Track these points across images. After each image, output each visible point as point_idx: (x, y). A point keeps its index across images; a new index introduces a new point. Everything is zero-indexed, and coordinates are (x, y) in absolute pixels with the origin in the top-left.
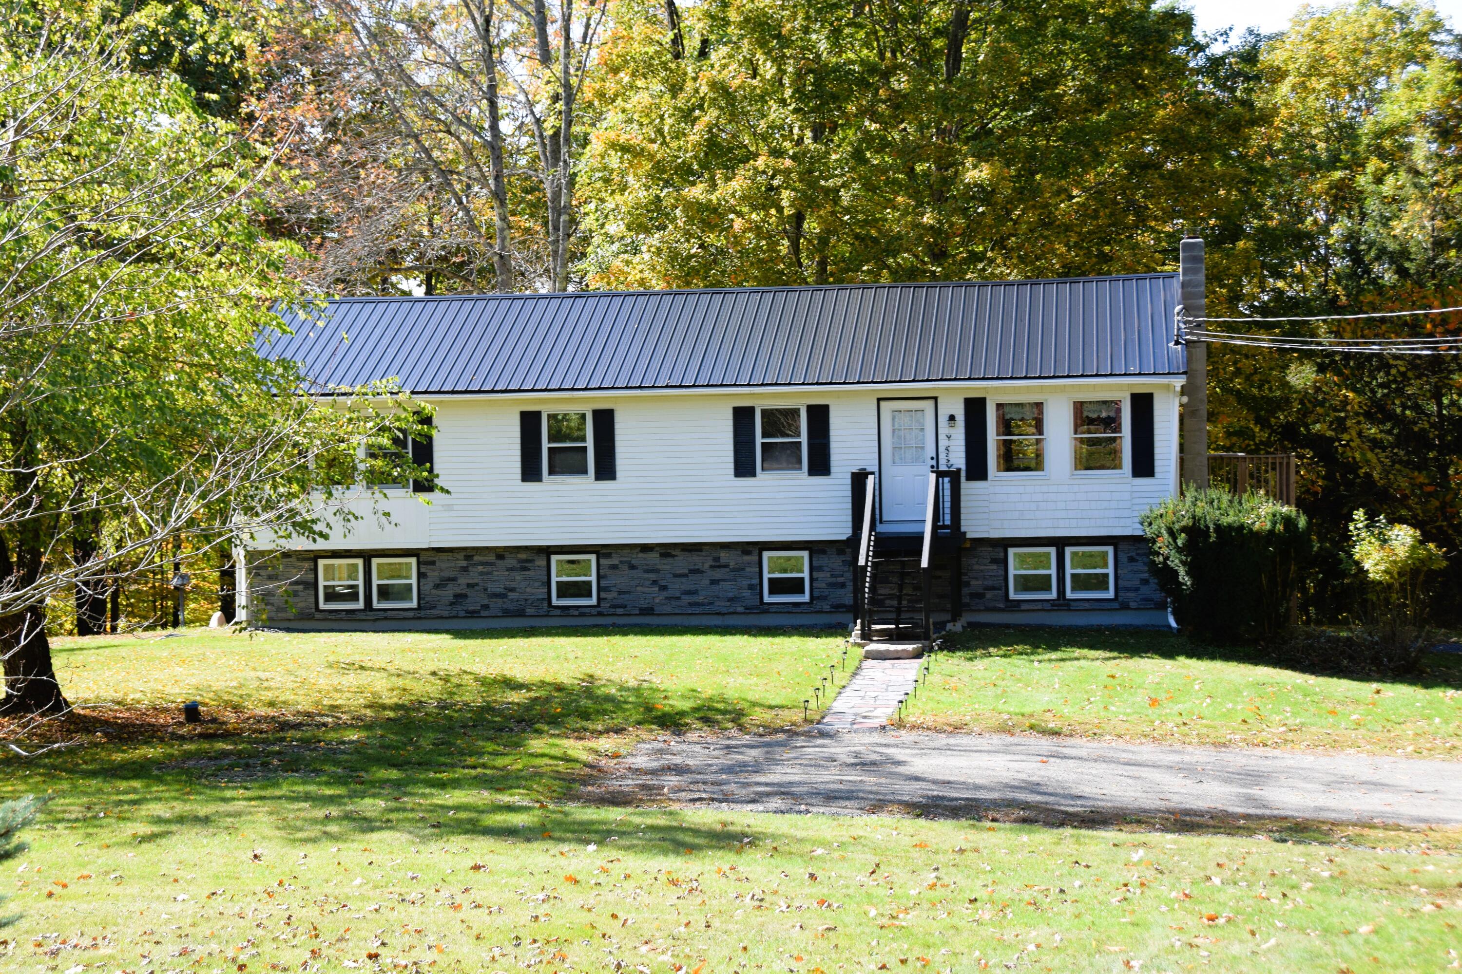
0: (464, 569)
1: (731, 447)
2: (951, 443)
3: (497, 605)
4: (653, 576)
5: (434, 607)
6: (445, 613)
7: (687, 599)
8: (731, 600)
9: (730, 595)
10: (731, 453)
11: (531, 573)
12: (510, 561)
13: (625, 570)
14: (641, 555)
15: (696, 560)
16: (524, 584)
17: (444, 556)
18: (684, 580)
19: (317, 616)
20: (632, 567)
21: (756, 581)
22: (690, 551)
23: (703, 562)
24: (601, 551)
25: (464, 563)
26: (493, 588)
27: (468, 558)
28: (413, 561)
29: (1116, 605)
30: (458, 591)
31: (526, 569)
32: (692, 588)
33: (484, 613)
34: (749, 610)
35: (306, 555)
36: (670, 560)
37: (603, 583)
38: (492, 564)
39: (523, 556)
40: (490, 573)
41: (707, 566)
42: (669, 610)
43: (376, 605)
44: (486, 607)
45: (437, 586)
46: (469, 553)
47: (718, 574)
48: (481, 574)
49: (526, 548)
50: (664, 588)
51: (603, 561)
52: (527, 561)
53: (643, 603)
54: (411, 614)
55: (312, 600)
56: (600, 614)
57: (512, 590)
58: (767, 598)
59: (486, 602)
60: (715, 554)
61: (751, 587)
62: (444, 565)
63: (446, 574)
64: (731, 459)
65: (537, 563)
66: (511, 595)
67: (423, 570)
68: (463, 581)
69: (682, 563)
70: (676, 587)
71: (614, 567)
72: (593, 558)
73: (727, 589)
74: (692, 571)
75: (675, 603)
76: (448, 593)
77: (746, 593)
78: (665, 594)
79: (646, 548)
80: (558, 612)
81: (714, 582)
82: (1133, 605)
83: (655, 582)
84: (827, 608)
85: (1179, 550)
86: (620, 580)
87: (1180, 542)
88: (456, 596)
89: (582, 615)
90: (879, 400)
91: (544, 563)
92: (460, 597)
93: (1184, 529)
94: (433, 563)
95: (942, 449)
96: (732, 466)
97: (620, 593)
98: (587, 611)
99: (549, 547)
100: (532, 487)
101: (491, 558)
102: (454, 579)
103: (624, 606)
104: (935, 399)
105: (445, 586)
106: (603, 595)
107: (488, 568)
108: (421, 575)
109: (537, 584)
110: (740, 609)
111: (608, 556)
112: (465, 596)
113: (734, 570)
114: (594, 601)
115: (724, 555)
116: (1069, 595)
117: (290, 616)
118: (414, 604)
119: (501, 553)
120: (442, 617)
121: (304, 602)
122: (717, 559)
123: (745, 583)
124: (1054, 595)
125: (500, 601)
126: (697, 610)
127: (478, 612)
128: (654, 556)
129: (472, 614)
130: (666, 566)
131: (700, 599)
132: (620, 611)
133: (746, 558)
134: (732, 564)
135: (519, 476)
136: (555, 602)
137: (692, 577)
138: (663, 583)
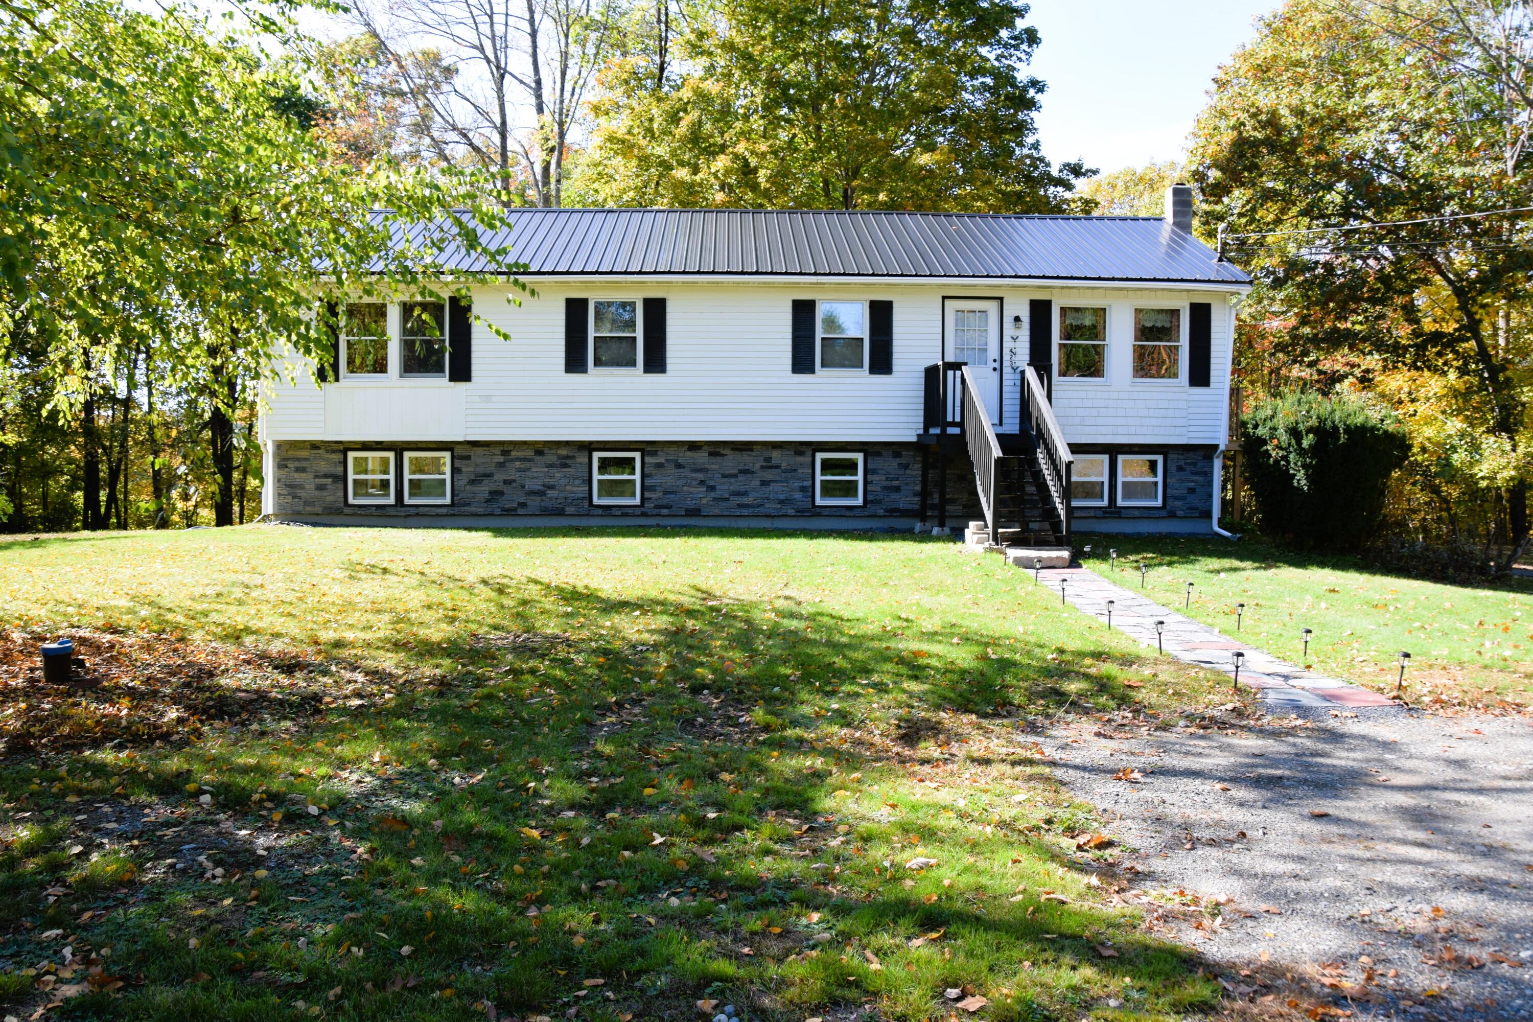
0: (501, 465)
1: (789, 342)
2: (1018, 345)
3: (535, 503)
4: (700, 476)
5: (469, 504)
6: (480, 510)
7: (736, 500)
8: (781, 502)
9: (782, 497)
10: (789, 348)
11: (571, 470)
12: (550, 458)
13: (671, 470)
14: (689, 454)
15: (746, 459)
16: (563, 482)
17: (479, 451)
18: (733, 480)
19: (347, 510)
20: (679, 466)
21: (809, 483)
22: (741, 450)
23: (754, 461)
24: (647, 448)
25: (501, 459)
26: (531, 485)
27: (505, 453)
28: (447, 455)
29: (1163, 513)
30: (494, 487)
31: (566, 466)
32: (743, 489)
33: (521, 511)
34: (801, 513)
35: (335, 447)
36: (719, 459)
37: (648, 482)
38: (530, 460)
39: (563, 452)
40: (529, 469)
41: (758, 466)
42: (717, 511)
43: (407, 500)
44: (523, 505)
45: (472, 482)
46: (506, 448)
47: (769, 475)
48: (519, 470)
49: (567, 443)
50: (712, 488)
51: (648, 459)
52: (567, 457)
53: (690, 504)
54: (444, 511)
55: (341, 494)
56: (644, 515)
57: (552, 487)
58: (819, 501)
59: (523, 500)
60: (766, 454)
61: (803, 489)
62: (480, 460)
63: (481, 470)
64: (790, 355)
65: (579, 460)
66: (550, 493)
67: (457, 465)
68: (500, 477)
69: (731, 462)
70: (724, 488)
71: (659, 466)
72: (637, 455)
73: (778, 490)
74: (742, 472)
75: (723, 504)
76: (483, 490)
77: (798, 495)
78: (713, 495)
79: (693, 446)
80: (600, 512)
81: (764, 483)
82: (1180, 513)
83: (702, 482)
84: (881, 512)
85: (1301, 452)
86: (666, 479)
87: (1305, 443)
88: (491, 493)
89: (624, 515)
90: (944, 298)
91: (586, 460)
92: (496, 494)
93: (1310, 430)
94: (468, 458)
95: (1006, 351)
96: (790, 361)
97: (666, 493)
98: (630, 511)
99: (591, 443)
100: (576, 378)
101: (530, 454)
102: (490, 475)
103: (668, 507)
104: (1001, 299)
105: (480, 482)
106: (647, 495)
107: (528, 464)
108: (455, 470)
109: (577, 482)
110: (791, 512)
111: (654, 454)
112: (501, 493)
113: (785, 471)
114: (637, 501)
115: (776, 455)
116: (1120, 502)
117: (319, 510)
118: (448, 500)
119: (540, 448)
120: (476, 515)
121: (332, 496)
122: (768, 459)
123: (797, 484)
124: (1105, 503)
125: (538, 499)
126: (745, 512)
127: (515, 510)
128: (701, 457)
129: (508, 512)
130: (714, 465)
131: (749, 500)
132: (665, 511)
133: (800, 459)
134: (784, 465)
135: (563, 367)
136: (596, 501)
137: (741, 477)
138: (712, 483)
